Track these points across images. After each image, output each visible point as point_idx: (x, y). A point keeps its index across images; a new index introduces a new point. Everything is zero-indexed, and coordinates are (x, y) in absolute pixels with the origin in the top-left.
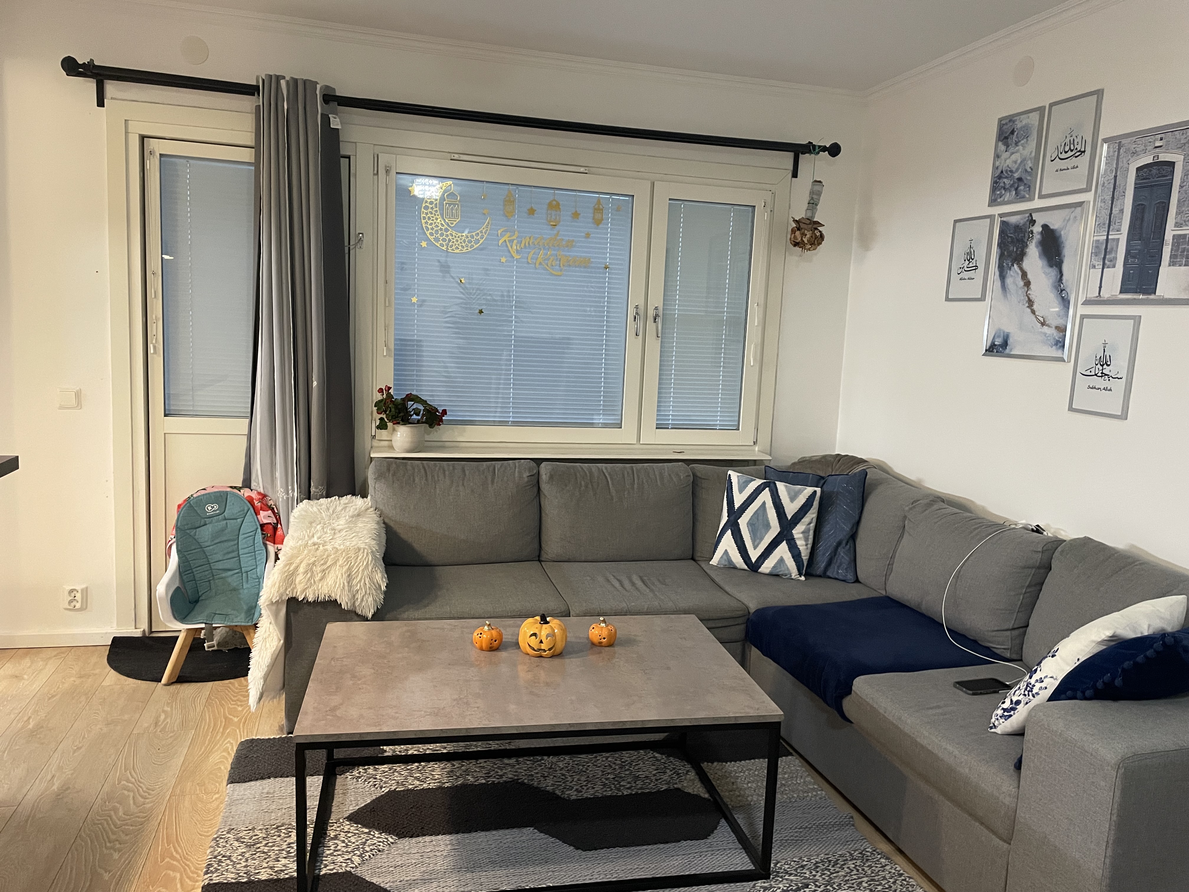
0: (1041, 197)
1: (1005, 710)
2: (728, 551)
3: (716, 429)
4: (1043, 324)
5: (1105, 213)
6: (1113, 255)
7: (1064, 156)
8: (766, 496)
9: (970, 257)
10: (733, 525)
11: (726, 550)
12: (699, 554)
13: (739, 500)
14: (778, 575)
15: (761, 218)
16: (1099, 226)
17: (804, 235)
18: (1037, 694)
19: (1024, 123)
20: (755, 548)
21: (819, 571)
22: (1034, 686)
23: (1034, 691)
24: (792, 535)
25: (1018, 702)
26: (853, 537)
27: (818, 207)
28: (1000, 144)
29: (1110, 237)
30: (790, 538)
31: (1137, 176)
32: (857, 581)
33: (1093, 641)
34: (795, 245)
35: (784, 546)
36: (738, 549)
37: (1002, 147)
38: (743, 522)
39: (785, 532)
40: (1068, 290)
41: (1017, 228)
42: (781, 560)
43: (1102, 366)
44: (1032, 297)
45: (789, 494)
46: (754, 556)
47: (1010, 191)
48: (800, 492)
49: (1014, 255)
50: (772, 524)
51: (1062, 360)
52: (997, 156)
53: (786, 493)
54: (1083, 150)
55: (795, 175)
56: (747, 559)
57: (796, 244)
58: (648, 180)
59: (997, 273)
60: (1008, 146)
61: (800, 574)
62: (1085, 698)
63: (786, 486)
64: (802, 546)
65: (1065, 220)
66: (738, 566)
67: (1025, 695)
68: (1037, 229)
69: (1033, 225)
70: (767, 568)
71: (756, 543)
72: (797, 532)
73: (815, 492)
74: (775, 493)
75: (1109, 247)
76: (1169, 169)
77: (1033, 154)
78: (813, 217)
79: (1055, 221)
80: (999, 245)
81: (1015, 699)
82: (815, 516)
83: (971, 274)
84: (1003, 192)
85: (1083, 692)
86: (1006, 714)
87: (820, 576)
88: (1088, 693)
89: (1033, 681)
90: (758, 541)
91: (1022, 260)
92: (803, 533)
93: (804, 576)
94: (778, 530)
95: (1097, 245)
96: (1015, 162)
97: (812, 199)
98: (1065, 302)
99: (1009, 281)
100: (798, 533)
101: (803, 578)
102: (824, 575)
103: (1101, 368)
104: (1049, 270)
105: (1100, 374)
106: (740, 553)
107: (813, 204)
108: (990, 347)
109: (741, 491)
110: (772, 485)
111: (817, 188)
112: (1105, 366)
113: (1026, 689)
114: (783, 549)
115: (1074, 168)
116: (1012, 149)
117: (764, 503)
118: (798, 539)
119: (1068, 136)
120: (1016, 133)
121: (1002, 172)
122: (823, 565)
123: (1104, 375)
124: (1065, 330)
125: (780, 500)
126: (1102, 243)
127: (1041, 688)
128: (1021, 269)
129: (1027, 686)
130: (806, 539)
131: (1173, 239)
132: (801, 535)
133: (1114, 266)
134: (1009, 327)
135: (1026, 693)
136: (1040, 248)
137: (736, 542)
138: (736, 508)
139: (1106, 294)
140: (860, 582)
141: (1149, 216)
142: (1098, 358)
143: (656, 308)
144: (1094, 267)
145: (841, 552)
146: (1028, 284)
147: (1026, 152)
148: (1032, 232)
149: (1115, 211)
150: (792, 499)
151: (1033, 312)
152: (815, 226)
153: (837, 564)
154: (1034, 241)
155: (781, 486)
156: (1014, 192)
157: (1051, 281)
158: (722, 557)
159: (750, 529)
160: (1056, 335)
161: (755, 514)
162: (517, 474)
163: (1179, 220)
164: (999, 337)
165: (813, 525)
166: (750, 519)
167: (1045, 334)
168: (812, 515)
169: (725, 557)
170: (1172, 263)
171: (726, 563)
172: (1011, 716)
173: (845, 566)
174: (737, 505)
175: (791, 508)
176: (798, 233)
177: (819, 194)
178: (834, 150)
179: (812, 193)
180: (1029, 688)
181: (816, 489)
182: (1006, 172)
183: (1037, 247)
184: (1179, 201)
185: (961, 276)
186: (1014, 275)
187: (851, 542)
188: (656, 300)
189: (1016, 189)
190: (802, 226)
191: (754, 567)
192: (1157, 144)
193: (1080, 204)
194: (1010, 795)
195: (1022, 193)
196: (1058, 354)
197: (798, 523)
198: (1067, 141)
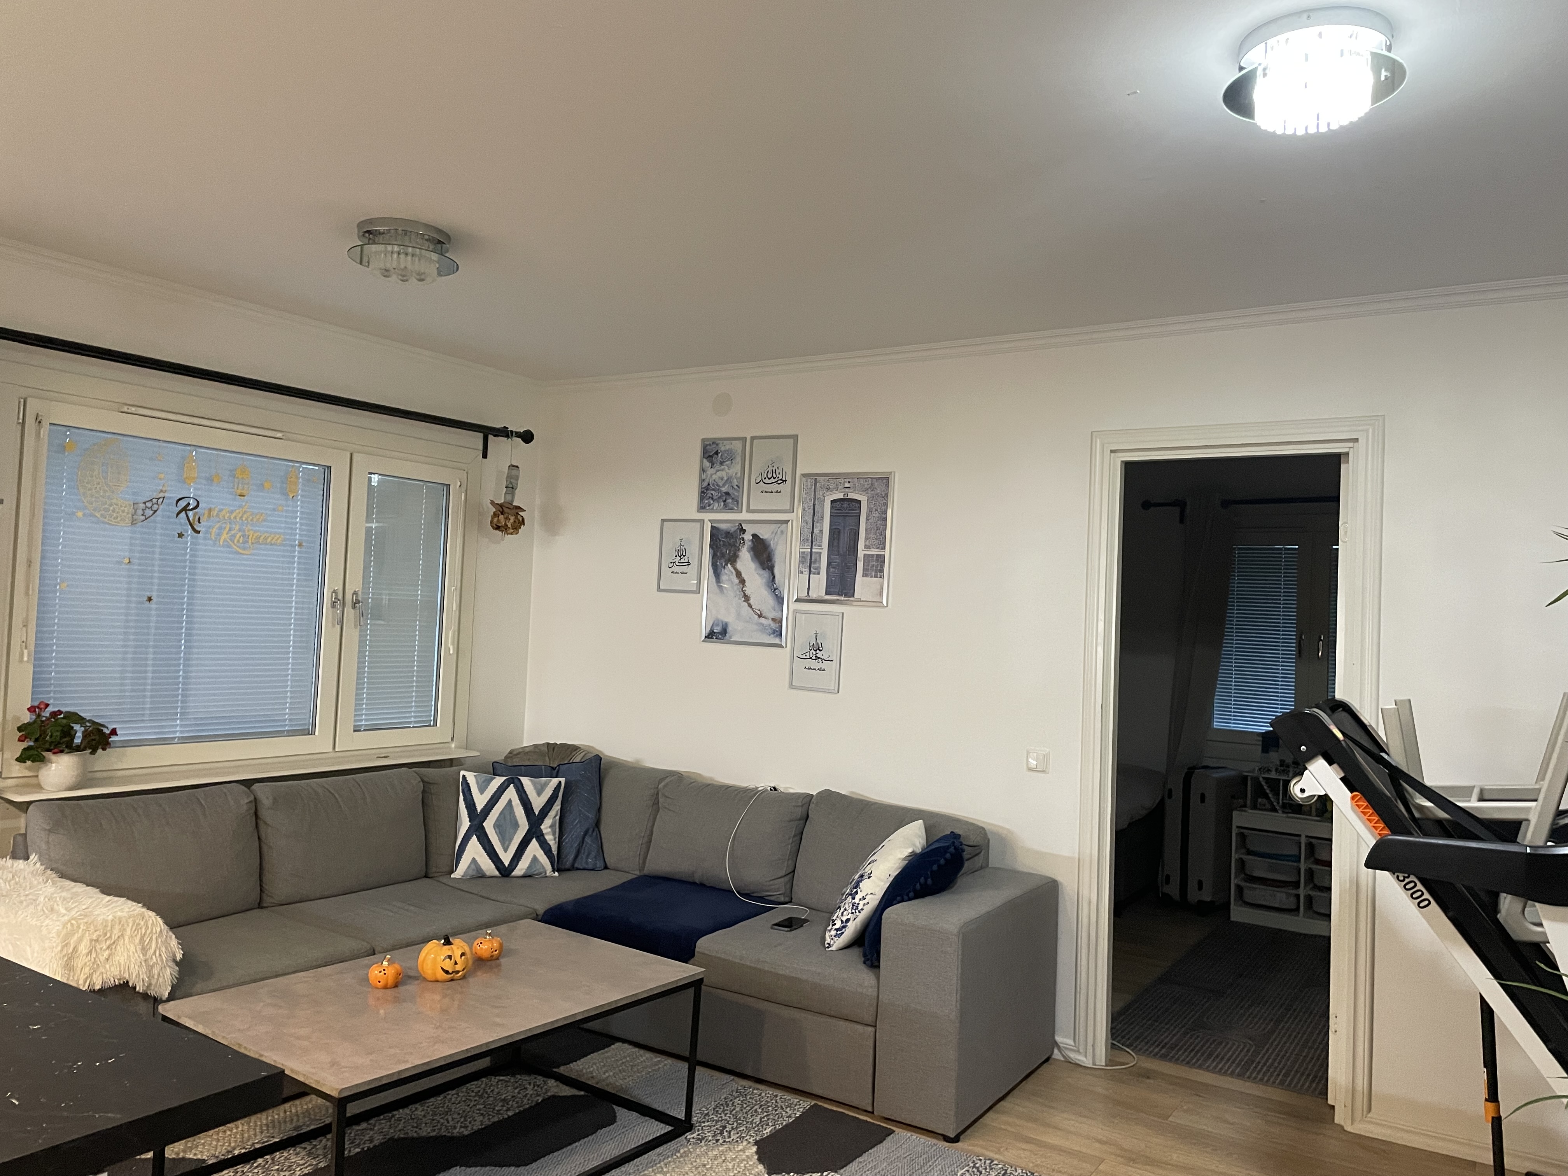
0: (749, 511)
1: (837, 930)
2: (477, 859)
3: (410, 727)
4: (760, 616)
5: (807, 532)
6: (817, 565)
7: (767, 481)
8: (511, 793)
9: (681, 553)
10: (477, 829)
11: (474, 859)
12: (434, 870)
13: (480, 802)
14: (530, 876)
15: (456, 499)
16: (803, 541)
17: (507, 519)
18: (862, 909)
19: (728, 447)
20: (506, 851)
21: (568, 864)
22: (858, 904)
23: (860, 908)
24: (541, 831)
25: (848, 920)
26: (597, 824)
27: (517, 491)
28: (705, 460)
29: (813, 550)
30: (539, 834)
31: (832, 508)
32: (606, 867)
33: (900, 859)
34: (496, 529)
35: (534, 843)
36: (488, 855)
37: (707, 464)
38: (489, 825)
39: (534, 830)
40: (781, 589)
41: (728, 534)
42: (535, 859)
43: (816, 651)
44: (748, 593)
45: (535, 788)
46: (506, 858)
47: (718, 502)
48: (546, 785)
49: (727, 556)
50: (520, 822)
51: (780, 646)
52: (703, 470)
53: (532, 787)
54: (784, 479)
55: (485, 456)
56: (499, 865)
57: (498, 528)
58: (345, 450)
59: (711, 570)
60: (713, 464)
61: (554, 871)
62: (910, 899)
63: (531, 780)
64: (551, 840)
65: (773, 532)
66: (488, 874)
67: (852, 913)
68: (748, 537)
69: (744, 533)
70: (522, 869)
71: (506, 846)
72: (547, 826)
73: (560, 782)
74: (520, 789)
75: (813, 558)
76: (857, 505)
77: (739, 475)
78: (512, 501)
79: (764, 533)
80: (711, 546)
81: (844, 919)
82: (559, 807)
83: (684, 569)
84: (712, 502)
85: (908, 895)
86: (839, 932)
87: (568, 870)
88: (911, 894)
89: (856, 901)
90: (507, 843)
91: (735, 561)
92: (551, 827)
93: (557, 871)
94: (527, 827)
95: (802, 556)
96: (722, 479)
97: (511, 483)
98: (780, 600)
99: (724, 578)
100: (547, 828)
101: (556, 874)
102: (573, 868)
103: (814, 653)
104: (762, 572)
105: (814, 658)
106: (490, 859)
107: (511, 488)
108: (709, 635)
109: (482, 791)
110: (516, 781)
111: (514, 472)
112: (818, 651)
113: (852, 908)
114: (534, 847)
115: (777, 492)
116: (717, 467)
117: (510, 801)
118: (547, 834)
119: (770, 466)
120: (720, 455)
121: (709, 484)
122: (571, 857)
123: (817, 658)
124: (781, 622)
125: (527, 795)
126: (807, 555)
127: (864, 905)
128: (736, 569)
129: (853, 905)
130: (554, 834)
131: (864, 557)
132: (549, 830)
133: (819, 573)
134: (729, 618)
135: (854, 911)
136: (752, 553)
137: (484, 849)
138: (479, 811)
139: (814, 595)
140: (608, 869)
141: (845, 538)
142: (811, 644)
143: (355, 593)
144: (802, 573)
145: (588, 840)
146: (743, 582)
147: (732, 472)
148: (743, 539)
149: (816, 531)
150: (539, 793)
151: (750, 606)
152: (517, 511)
153: (586, 854)
154: (746, 547)
155: (526, 781)
156: (722, 504)
157: (764, 580)
158: (469, 867)
159: (498, 832)
160: (774, 626)
161: (501, 814)
162: (232, 803)
163: (867, 543)
164: (717, 625)
165: (558, 817)
166: (497, 820)
167: (763, 625)
168: (557, 807)
169: (473, 866)
170: (865, 575)
171: (474, 873)
172: (843, 933)
173: (593, 854)
174: (479, 807)
175: (538, 803)
176: (501, 517)
177: (517, 478)
178: (527, 437)
179: (509, 477)
180: (855, 906)
181: (560, 779)
182: (713, 485)
183: (749, 551)
184: (866, 530)
185: (672, 569)
186: (728, 572)
187: (596, 829)
188: (355, 584)
189: (725, 501)
190: (506, 510)
191: (505, 872)
192: (847, 485)
193: (787, 522)
194: (871, 987)
195: (730, 505)
196: (777, 641)
197: (545, 818)
198: (770, 469)
